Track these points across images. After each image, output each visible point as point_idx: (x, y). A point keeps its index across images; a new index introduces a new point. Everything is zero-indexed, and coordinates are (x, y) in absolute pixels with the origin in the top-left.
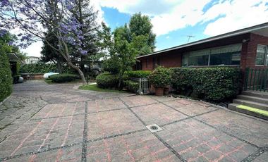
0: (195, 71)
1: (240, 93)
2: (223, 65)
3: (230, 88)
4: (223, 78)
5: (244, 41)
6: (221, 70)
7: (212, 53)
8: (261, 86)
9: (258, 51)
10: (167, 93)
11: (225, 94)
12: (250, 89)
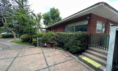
0: (65, 34)
1: (87, 49)
2: (80, 32)
3: (80, 46)
4: (76, 40)
5: (88, 18)
6: (75, 35)
7: (76, 25)
8: (99, 44)
9: (97, 25)
10: (54, 46)
11: (77, 49)
12: (92, 46)
